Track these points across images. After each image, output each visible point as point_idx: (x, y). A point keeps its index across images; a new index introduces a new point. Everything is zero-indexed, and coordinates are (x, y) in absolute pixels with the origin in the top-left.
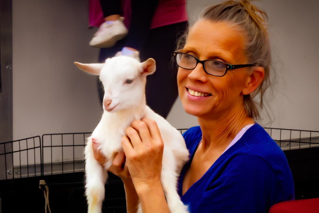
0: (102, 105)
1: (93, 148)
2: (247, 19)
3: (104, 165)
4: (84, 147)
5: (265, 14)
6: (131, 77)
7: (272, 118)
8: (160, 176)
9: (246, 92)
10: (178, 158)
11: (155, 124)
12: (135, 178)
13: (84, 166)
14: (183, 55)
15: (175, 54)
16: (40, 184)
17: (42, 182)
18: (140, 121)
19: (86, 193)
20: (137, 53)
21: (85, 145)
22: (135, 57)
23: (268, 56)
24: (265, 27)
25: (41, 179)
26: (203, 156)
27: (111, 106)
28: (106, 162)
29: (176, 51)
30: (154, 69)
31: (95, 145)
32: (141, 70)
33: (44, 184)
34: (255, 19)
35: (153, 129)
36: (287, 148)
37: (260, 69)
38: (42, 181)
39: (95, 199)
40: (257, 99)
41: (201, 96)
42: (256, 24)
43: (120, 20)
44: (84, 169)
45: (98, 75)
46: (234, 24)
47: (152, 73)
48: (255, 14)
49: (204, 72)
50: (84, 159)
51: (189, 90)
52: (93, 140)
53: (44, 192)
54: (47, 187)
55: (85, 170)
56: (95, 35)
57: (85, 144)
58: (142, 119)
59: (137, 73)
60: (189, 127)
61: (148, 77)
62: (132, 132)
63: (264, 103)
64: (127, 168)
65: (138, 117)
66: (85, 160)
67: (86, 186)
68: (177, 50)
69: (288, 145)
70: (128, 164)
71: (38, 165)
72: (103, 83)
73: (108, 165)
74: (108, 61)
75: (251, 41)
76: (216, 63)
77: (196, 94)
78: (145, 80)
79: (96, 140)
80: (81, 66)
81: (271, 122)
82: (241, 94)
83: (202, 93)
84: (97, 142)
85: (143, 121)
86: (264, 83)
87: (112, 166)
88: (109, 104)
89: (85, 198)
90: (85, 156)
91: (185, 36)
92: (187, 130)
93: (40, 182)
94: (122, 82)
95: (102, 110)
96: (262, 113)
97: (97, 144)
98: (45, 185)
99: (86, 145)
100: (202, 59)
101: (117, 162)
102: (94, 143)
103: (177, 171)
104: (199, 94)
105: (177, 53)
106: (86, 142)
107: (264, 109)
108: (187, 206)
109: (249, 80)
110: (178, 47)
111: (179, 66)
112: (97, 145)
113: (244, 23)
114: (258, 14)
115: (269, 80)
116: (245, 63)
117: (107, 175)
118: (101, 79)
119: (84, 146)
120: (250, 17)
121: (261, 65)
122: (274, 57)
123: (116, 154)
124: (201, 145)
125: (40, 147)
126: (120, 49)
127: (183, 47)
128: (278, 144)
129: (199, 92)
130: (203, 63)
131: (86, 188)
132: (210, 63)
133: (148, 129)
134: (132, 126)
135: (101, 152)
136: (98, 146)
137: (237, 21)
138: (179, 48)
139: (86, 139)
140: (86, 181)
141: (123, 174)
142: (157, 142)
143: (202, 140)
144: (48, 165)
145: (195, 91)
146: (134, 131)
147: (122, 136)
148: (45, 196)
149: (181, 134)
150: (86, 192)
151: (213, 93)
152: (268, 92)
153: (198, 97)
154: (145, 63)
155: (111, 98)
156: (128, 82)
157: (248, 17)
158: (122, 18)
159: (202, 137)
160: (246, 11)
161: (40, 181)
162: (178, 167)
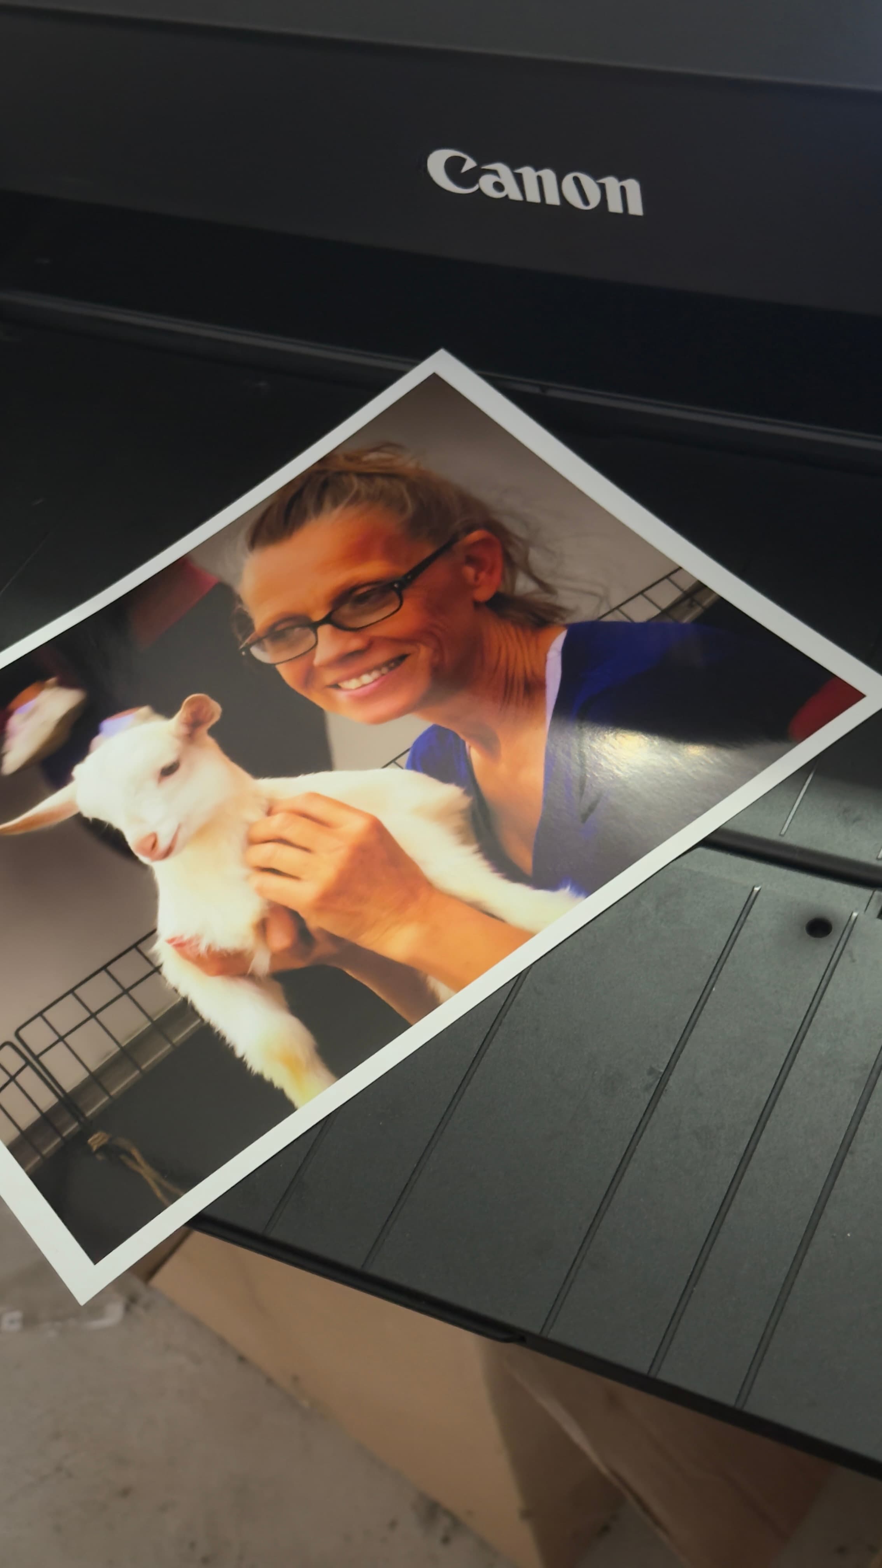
0: (135, 859)
1: (186, 957)
2: (357, 484)
3: (250, 971)
4: (160, 973)
5: (389, 444)
6: (168, 759)
7: (599, 590)
8: (428, 885)
9: (484, 594)
10: (441, 815)
11: (315, 796)
12: (363, 937)
13: (196, 1014)
14: (267, 643)
15: (243, 653)
16: (95, 1148)
17: (98, 1141)
18: (269, 818)
19: (251, 1069)
20: (145, 710)
21: (157, 970)
22: (145, 719)
23: (467, 502)
24: (411, 465)
25: (91, 1135)
26: (503, 768)
27: (163, 844)
28: (252, 959)
29: (242, 647)
30: (215, 709)
31: (187, 948)
32: (184, 730)
33: (105, 1140)
34: (373, 471)
35: (316, 809)
36: (698, 611)
37: (476, 535)
38: (96, 1136)
39: (291, 1063)
40: (524, 585)
41: (383, 675)
42: (384, 475)
43: (52, 686)
44: (199, 1021)
45: (75, 812)
46: (337, 512)
47: (217, 718)
48: (366, 463)
49: (347, 634)
50: (179, 1000)
51: (341, 684)
52: (171, 941)
53: (123, 1157)
54: (123, 1142)
55: (202, 1020)
56: (4, 751)
57: (157, 964)
58: (270, 812)
59: (177, 743)
60: (409, 743)
61: (212, 732)
62: (265, 853)
63: (548, 580)
64: (321, 931)
65: (254, 815)
66: (185, 1000)
67: (239, 1053)
68: (241, 644)
69: (691, 606)
70: (314, 923)
71: (54, 1110)
72: (103, 817)
73: (262, 962)
74: (79, 771)
75: (403, 509)
76: (362, 599)
77: (366, 679)
78: (210, 741)
79: (182, 937)
80: (16, 827)
81: (603, 599)
82: (477, 604)
83: (378, 668)
84: (186, 938)
85: (276, 813)
86: (511, 550)
87: (275, 956)
88: (154, 845)
89: (259, 1078)
90: (176, 991)
91: (241, 609)
92: (408, 754)
93: (92, 1144)
94: (152, 784)
95: (145, 867)
96: (565, 599)
97: (190, 941)
98: (110, 1140)
99: (161, 966)
100: (318, 616)
101: (280, 939)
102: (180, 945)
103: (465, 842)
104: (375, 675)
105: (247, 648)
106: (157, 959)
107: (561, 592)
108: (565, 887)
109: (470, 571)
110: (240, 637)
111: (275, 664)
112: (194, 944)
113: (358, 494)
114: (373, 456)
115: (517, 537)
116: (428, 551)
117: (277, 985)
118: (89, 813)
119: (156, 974)
120: (360, 475)
121: (469, 530)
122: (486, 494)
123: (262, 927)
124: (475, 755)
125: (28, 1063)
126: (95, 731)
127: (252, 628)
128: (668, 620)
129: (369, 671)
130: (327, 620)
131: (243, 1057)
132: (346, 610)
133: (304, 820)
134: (252, 842)
135: (218, 949)
136: (198, 945)
137: (335, 503)
138: (245, 637)
139: (149, 953)
140: (228, 1040)
141: (323, 949)
142: (355, 826)
143: (467, 744)
144: (83, 1088)
145: (358, 675)
146: (270, 847)
147: (247, 878)
148: (134, 1167)
149: (401, 768)
150: (249, 1066)
151: (407, 649)
152: (535, 557)
153: (375, 680)
154: (181, 715)
155: (148, 831)
156: (168, 771)
157: (355, 481)
158: (52, 680)
159: (462, 737)
160: (340, 473)
161: (90, 1140)
162: (460, 831)
